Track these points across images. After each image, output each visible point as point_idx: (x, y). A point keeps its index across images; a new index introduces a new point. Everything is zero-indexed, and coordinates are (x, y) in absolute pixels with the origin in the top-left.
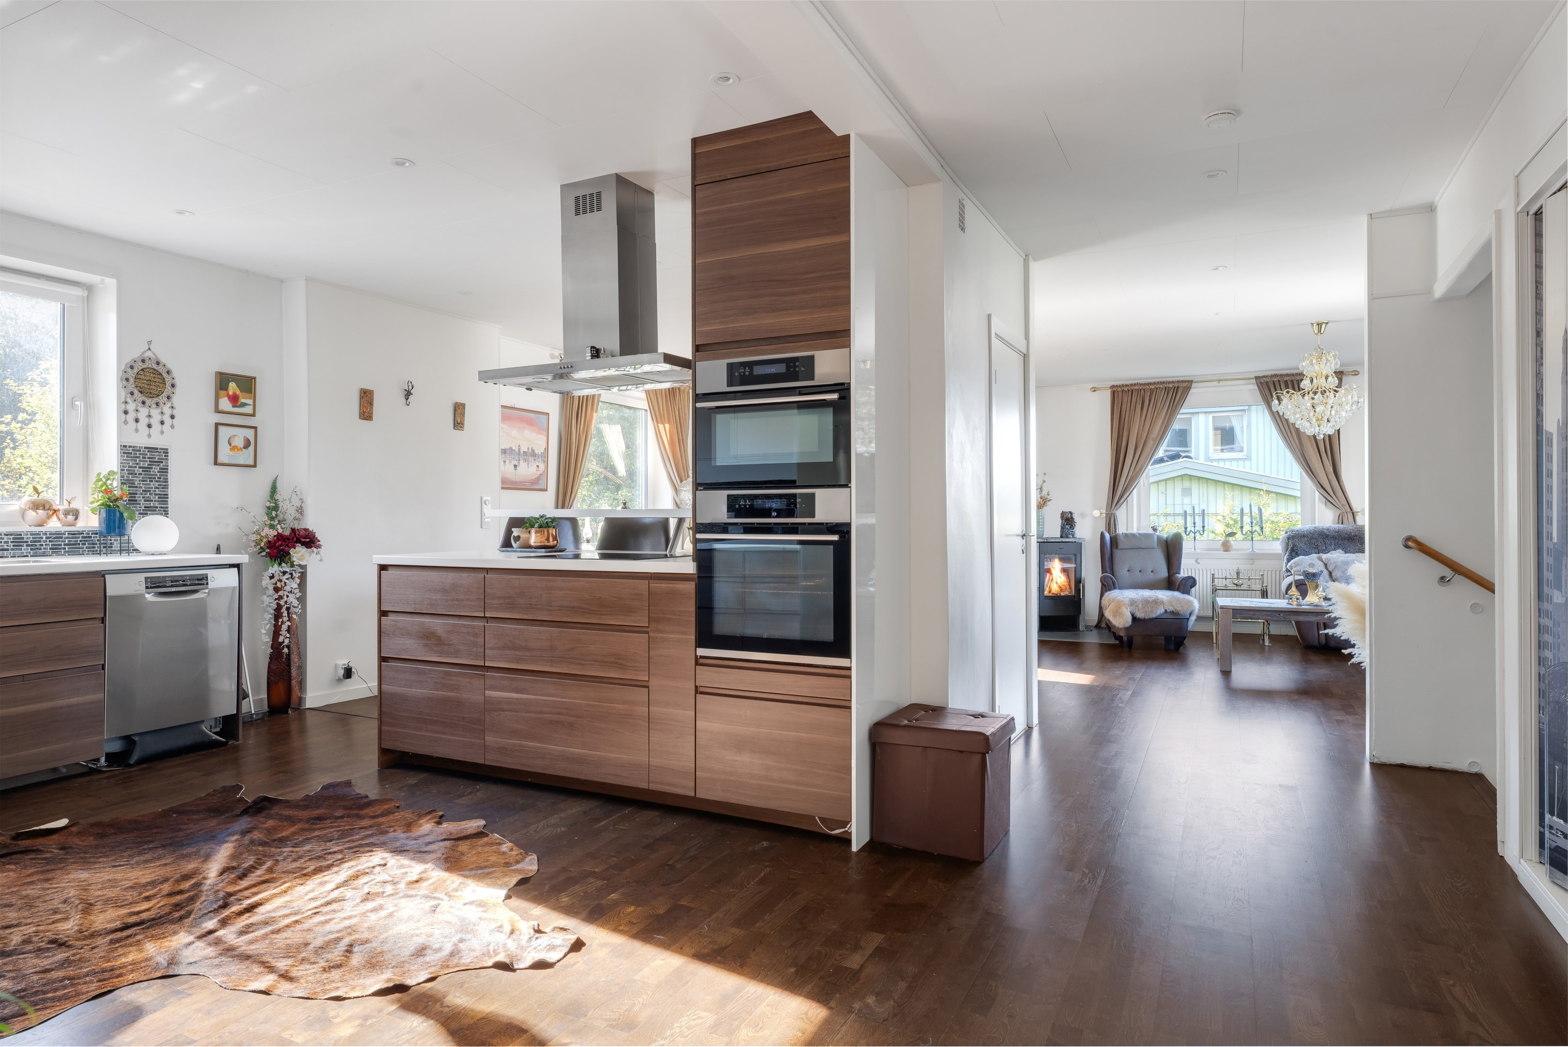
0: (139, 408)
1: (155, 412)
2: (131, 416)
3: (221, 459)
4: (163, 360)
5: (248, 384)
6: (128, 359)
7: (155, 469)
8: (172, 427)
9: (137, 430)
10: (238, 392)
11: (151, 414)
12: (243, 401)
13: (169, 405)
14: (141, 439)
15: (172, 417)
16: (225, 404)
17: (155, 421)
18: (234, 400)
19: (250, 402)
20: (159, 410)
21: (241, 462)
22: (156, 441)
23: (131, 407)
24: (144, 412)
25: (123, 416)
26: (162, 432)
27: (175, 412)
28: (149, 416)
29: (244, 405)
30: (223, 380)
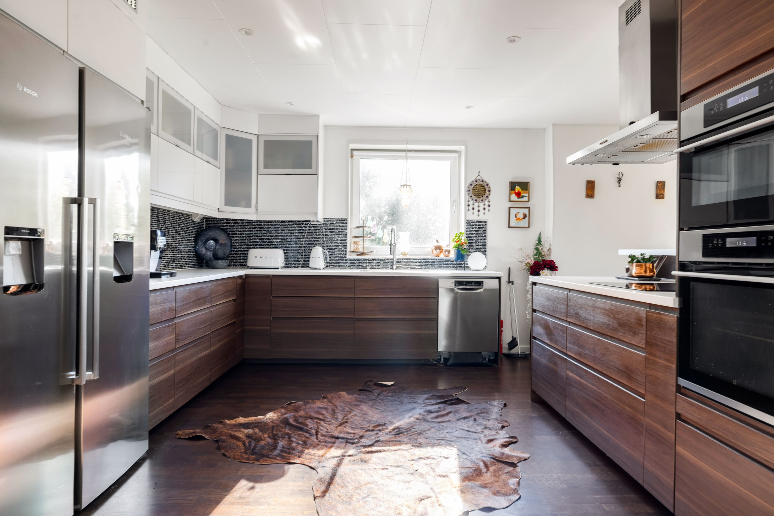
0: (474, 203)
1: (481, 204)
2: (471, 207)
3: (512, 225)
4: (485, 179)
5: (525, 186)
6: (469, 181)
7: (481, 231)
8: (489, 210)
9: (473, 213)
10: (520, 191)
11: (480, 205)
12: (523, 195)
13: (488, 200)
14: (474, 217)
15: (489, 206)
16: (514, 197)
17: (481, 209)
18: (518, 195)
19: (527, 195)
20: (483, 203)
21: (522, 226)
22: (482, 218)
23: (471, 203)
24: (476, 204)
25: (467, 207)
26: (484, 213)
27: (490, 203)
28: (479, 206)
29: (523, 197)
30: (513, 185)
